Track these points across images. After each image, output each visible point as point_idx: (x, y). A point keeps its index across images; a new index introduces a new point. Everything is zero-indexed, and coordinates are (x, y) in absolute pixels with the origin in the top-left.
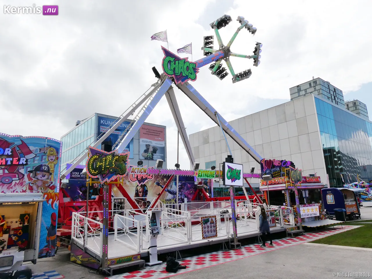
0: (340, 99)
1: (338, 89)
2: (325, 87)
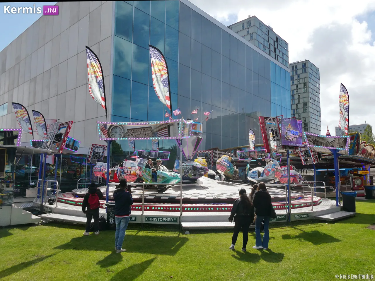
0: (283, 54)
1: (282, 40)
2: (262, 32)
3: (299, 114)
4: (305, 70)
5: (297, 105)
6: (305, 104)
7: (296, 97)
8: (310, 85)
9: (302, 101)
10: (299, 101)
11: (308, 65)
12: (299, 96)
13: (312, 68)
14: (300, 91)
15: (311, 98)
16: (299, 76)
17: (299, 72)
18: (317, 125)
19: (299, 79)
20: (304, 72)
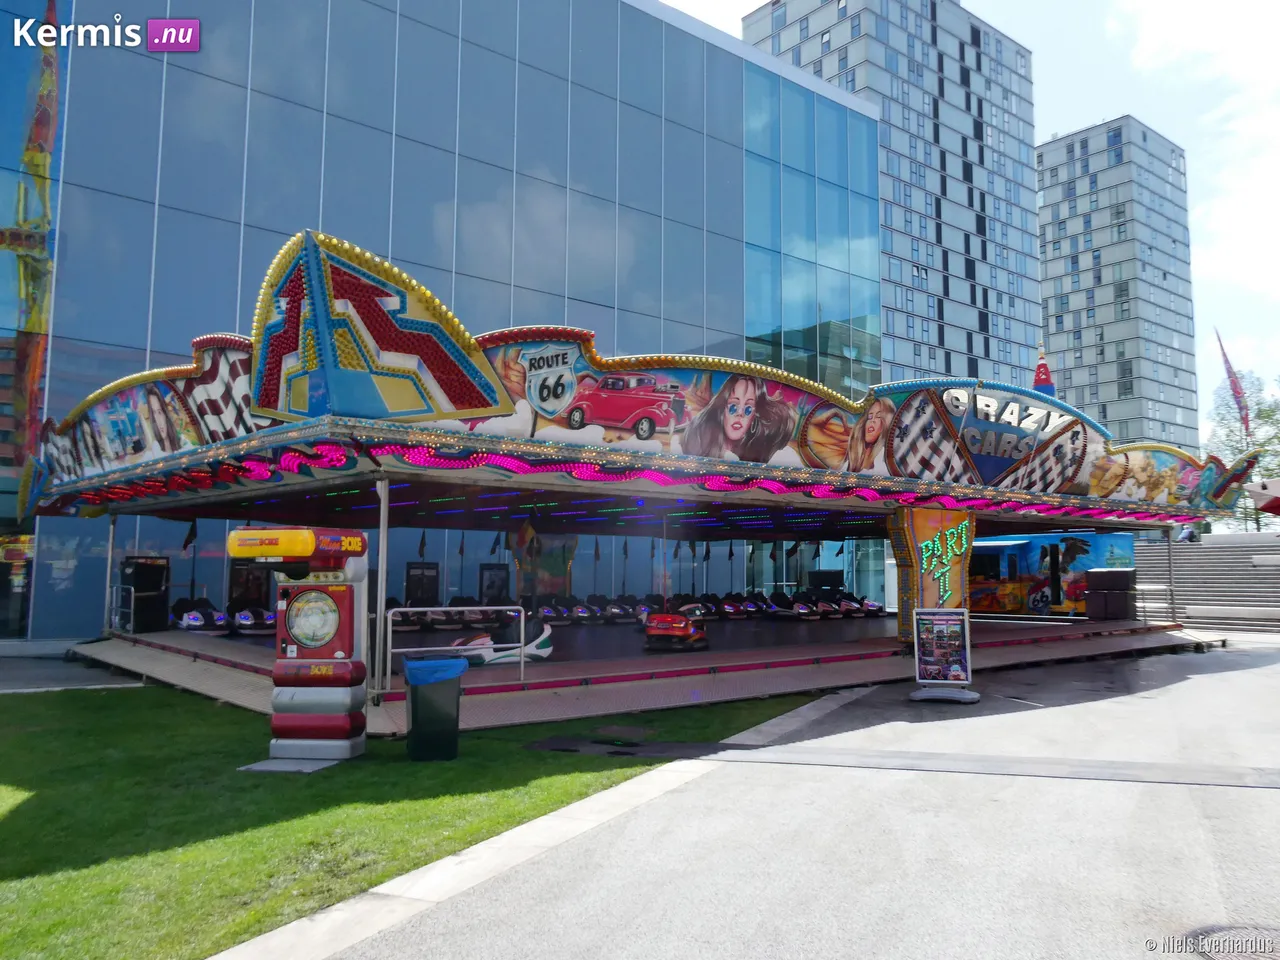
3: (1096, 326)
4: (1119, 156)
5: (1091, 296)
6: (1122, 290)
7: (1086, 261)
8: (1139, 212)
9: (1107, 275)
10: (1098, 279)
11: (1131, 135)
12: (1097, 258)
13: (1151, 145)
14: (1099, 239)
15: (1144, 264)
16: (1094, 182)
17: (1095, 165)
18: (1177, 369)
19: (1096, 193)
20: (1113, 163)
